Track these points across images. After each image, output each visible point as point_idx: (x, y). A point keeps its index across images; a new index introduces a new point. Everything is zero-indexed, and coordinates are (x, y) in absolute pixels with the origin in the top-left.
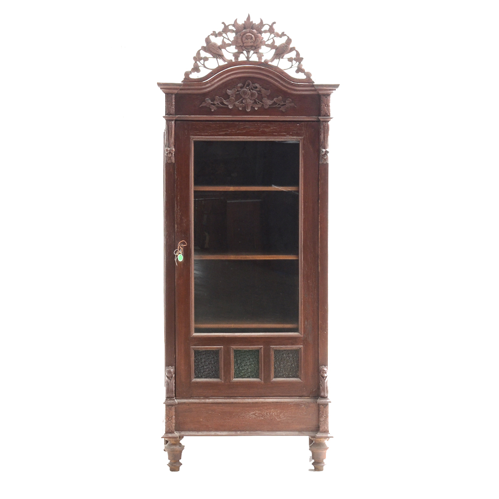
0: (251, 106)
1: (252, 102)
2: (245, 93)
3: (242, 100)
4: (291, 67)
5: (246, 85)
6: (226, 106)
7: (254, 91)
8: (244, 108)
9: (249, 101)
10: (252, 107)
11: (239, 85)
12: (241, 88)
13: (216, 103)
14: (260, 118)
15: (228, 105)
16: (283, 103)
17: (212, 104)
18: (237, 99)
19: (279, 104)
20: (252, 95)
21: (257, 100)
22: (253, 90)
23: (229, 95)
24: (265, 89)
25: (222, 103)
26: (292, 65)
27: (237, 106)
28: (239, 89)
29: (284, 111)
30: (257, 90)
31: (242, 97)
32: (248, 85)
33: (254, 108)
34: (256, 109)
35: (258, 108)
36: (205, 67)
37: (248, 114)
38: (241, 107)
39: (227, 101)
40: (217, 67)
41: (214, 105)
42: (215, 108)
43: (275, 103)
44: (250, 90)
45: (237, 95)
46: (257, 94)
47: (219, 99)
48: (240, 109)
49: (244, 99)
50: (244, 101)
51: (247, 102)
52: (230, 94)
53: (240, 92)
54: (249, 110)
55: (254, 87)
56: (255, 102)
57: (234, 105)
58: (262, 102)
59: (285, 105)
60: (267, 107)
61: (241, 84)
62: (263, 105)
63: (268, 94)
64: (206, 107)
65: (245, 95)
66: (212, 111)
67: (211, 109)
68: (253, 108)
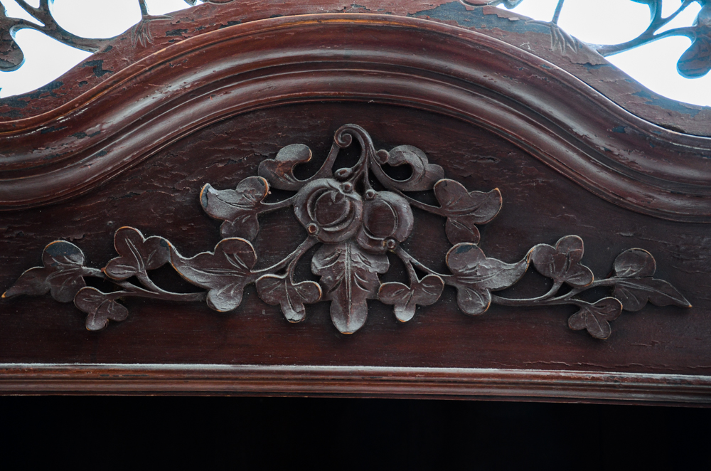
0: (367, 293)
1: (375, 267)
2: (324, 205)
3: (306, 258)
4: (647, 37)
5: (333, 155)
6: (197, 296)
7: (390, 197)
8: (320, 310)
9: (352, 258)
10: (370, 302)
11: (289, 153)
12: (303, 170)
13: (119, 272)
14: (429, 380)
15: (205, 291)
16: (596, 282)
17: (90, 280)
18: (269, 249)
19: (566, 288)
20: (379, 219)
21: (407, 256)
22: (380, 187)
23: (218, 222)
24: (470, 183)
25: (165, 274)
26: (658, 21)
27: (270, 297)
28: (290, 181)
29: (601, 333)
30: (413, 185)
31: (305, 234)
32: (351, 153)
33: (391, 308)
34: (404, 315)
35: (420, 309)
36: (52, 29)
37: (345, 348)
38: (296, 300)
39: (200, 264)
40: (137, 30)
41: (107, 284)
42: (118, 313)
43: (533, 279)
44: (360, 188)
45: (268, 218)
46: (409, 217)
47: (145, 248)
48: (293, 315)
49: (319, 246)
50: (317, 264)
51: (339, 269)
52: (219, 212)
53: (298, 198)
54: (352, 325)
55: (386, 167)
56: (398, 270)
57: (252, 292)
58: (445, 269)
59: (608, 290)
60: (478, 306)
61: (300, 147)
62: (451, 291)
63: (487, 215)
64: (45, 299)
65: (324, 220)
66: (94, 325)
67: (84, 316)
68: (379, 309)
